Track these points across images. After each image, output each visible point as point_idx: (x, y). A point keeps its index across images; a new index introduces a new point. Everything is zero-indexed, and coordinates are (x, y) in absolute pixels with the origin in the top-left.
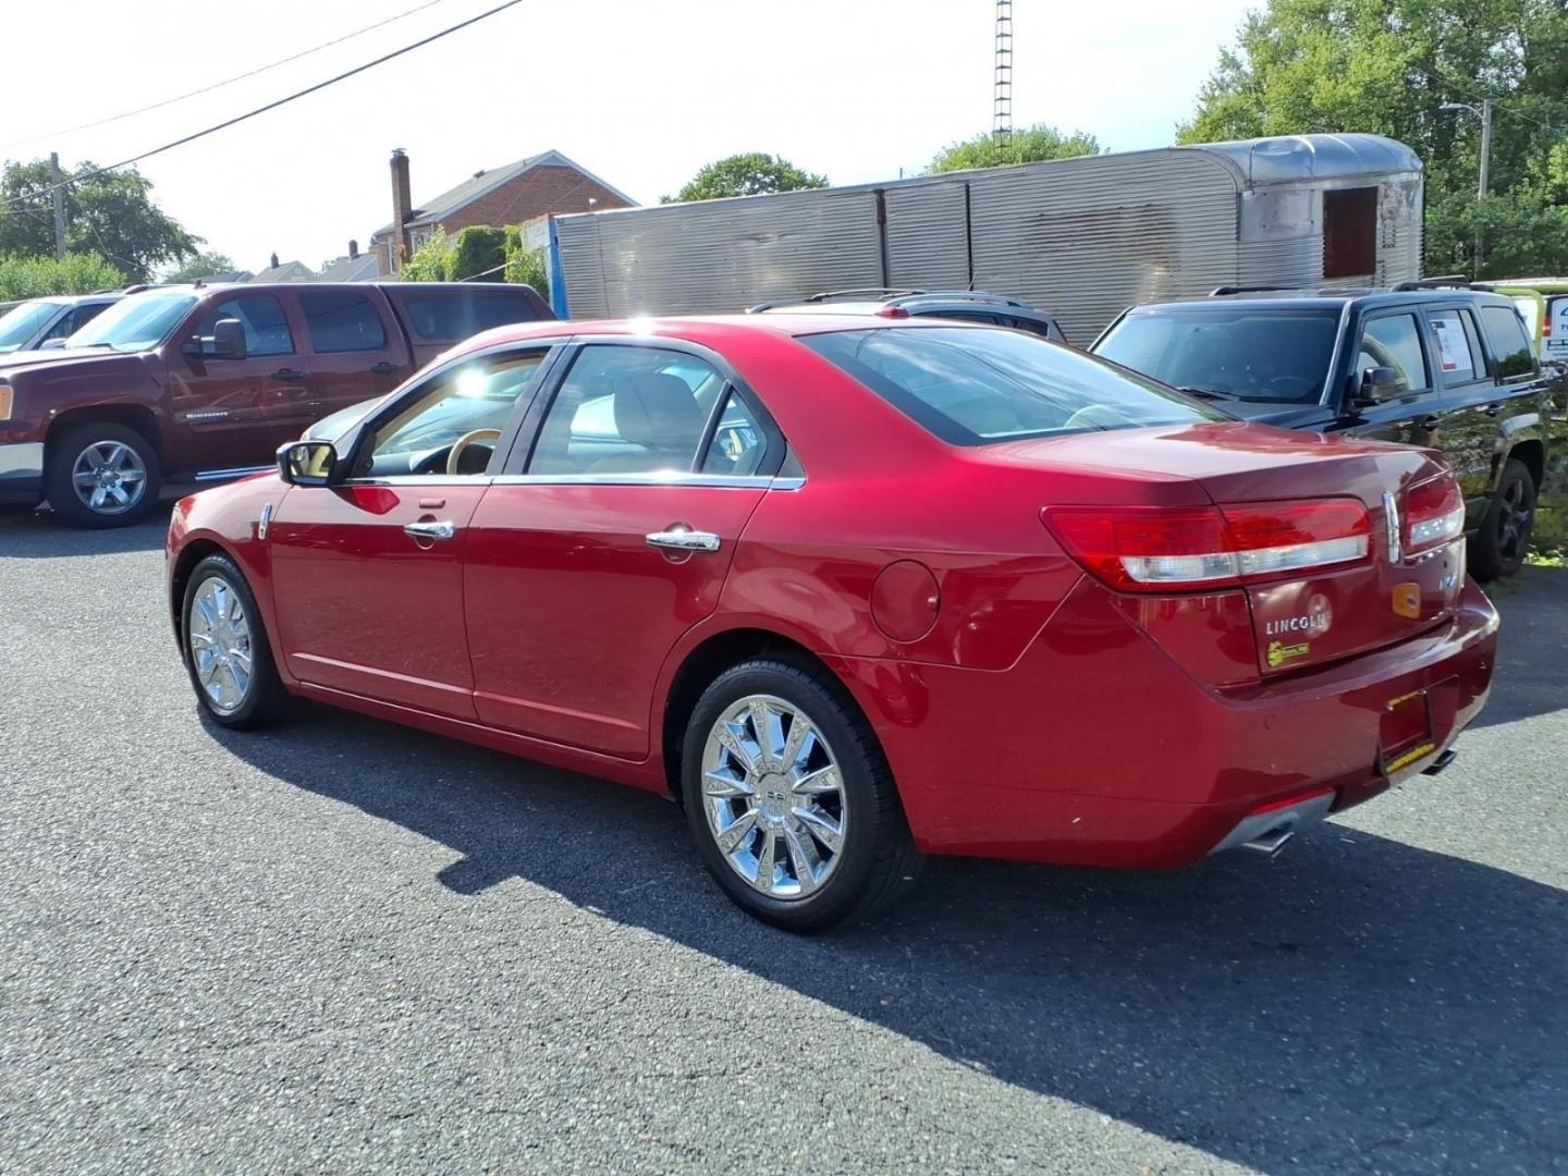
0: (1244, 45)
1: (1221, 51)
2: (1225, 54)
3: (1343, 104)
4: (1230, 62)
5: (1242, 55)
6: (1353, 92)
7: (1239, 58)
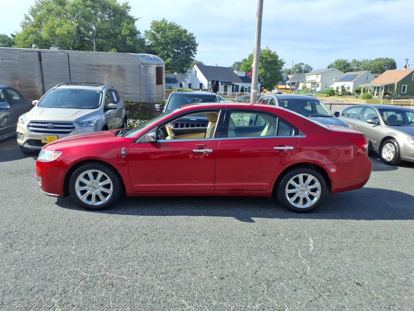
0: (31, 14)
1: (24, 15)
2: (26, 16)
3: (63, 35)
4: (27, 18)
5: (31, 17)
6: (65, 32)
7: (30, 18)
